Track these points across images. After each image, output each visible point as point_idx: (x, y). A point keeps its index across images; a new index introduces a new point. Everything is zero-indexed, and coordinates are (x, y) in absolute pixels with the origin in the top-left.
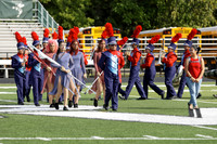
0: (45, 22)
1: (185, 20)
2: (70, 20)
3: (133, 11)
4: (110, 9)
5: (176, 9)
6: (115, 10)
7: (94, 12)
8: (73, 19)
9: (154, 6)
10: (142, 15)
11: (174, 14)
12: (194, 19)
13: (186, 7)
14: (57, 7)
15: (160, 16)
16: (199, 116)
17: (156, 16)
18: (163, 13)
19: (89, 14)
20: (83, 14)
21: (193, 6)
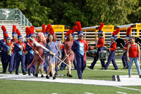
0: (23, 22)
1: (110, 21)
2: (38, 21)
3: (77, 15)
4: (63, 14)
5: (104, 14)
6: (66, 14)
7: (53, 16)
8: (40, 20)
9: (91, 12)
10: (83, 17)
11: (103, 17)
12: (115, 20)
13: (110, 13)
14: (31, 13)
15: (94, 18)
16: (119, 80)
17: (91, 18)
18: (96, 16)
19: (50, 17)
20: (46, 17)
21: (114, 12)
